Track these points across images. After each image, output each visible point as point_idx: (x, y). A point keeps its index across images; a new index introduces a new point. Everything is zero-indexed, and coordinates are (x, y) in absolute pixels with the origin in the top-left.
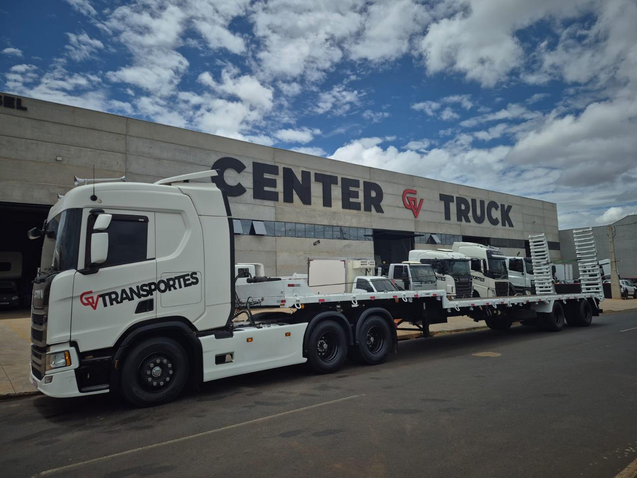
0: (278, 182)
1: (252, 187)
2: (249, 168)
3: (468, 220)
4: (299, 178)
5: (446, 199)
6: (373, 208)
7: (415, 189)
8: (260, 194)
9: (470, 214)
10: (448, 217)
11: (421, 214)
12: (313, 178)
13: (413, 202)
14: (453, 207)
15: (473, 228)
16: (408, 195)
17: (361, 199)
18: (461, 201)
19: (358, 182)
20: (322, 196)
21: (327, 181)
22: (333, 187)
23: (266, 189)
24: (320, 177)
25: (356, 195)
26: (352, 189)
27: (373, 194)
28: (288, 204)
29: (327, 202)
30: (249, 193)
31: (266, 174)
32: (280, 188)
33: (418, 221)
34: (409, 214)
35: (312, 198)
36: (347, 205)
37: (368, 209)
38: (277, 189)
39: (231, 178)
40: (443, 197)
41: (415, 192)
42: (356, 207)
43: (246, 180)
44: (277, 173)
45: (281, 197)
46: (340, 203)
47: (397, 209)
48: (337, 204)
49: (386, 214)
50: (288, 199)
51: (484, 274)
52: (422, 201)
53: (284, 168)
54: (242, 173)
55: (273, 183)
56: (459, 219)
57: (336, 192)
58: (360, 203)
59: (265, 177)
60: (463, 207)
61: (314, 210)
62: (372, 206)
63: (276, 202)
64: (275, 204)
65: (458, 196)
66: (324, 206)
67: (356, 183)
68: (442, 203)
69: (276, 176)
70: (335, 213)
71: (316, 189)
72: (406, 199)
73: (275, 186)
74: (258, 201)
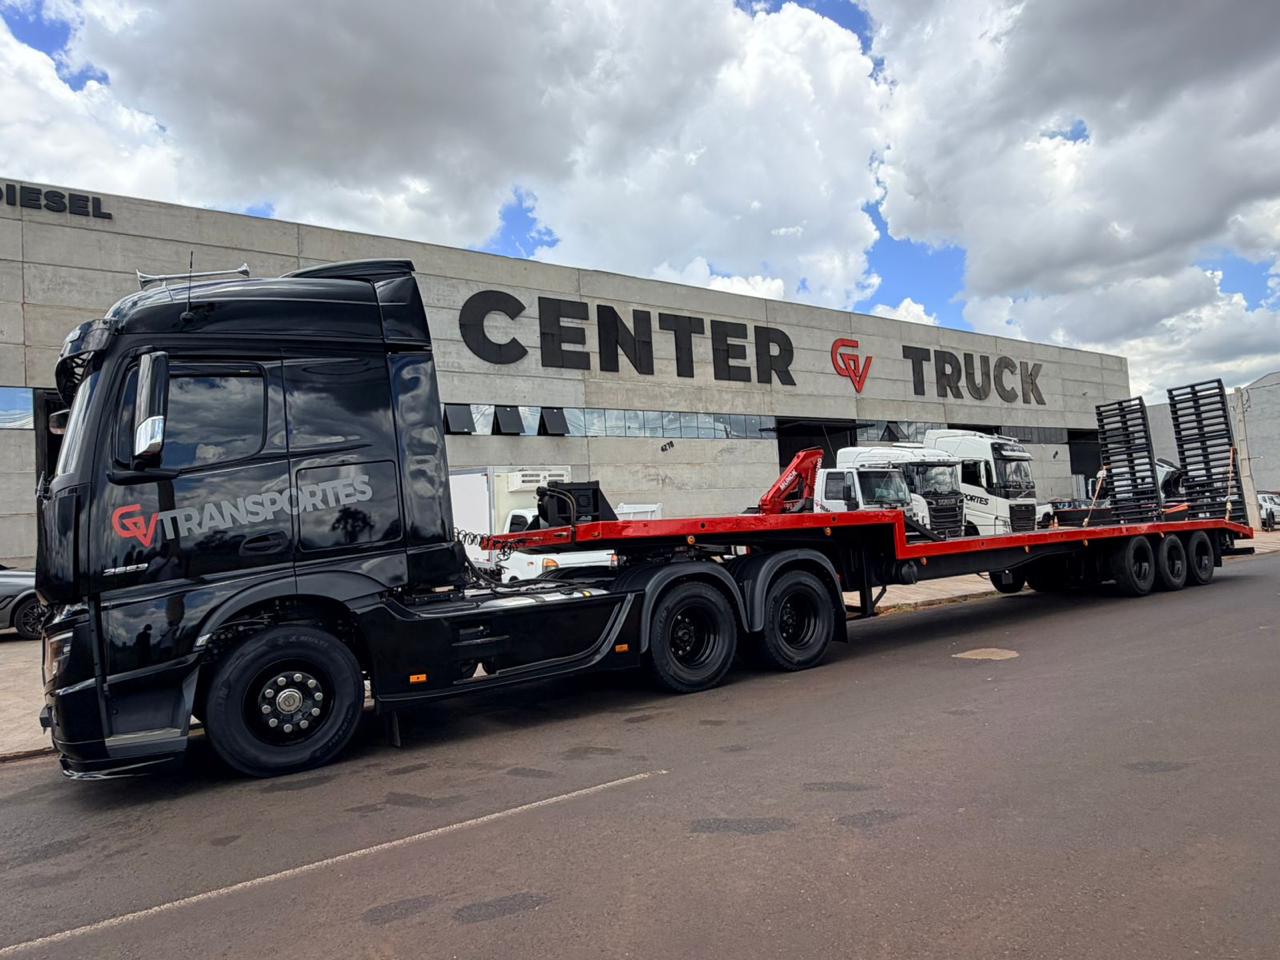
0: (587, 333)
1: (539, 345)
2: (532, 310)
3: (958, 395)
4: (630, 324)
5: (916, 356)
6: (775, 377)
7: (854, 338)
8: (553, 357)
9: (963, 383)
10: (919, 389)
11: (868, 383)
12: (655, 324)
13: (852, 363)
14: (929, 370)
15: (967, 408)
16: (842, 350)
17: (751, 360)
18: (943, 357)
19: (744, 327)
20: (675, 357)
21: (683, 328)
22: (695, 339)
23: (566, 347)
24: (667, 321)
25: (741, 353)
26: (731, 341)
27: (775, 350)
28: (608, 375)
29: (685, 368)
30: (534, 356)
31: (566, 319)
32: (592, 344)
33: (863, 398)
34: (846, 385)
35: (655, 361)
36: (723, 372)
37: (764, 378)
38: (587, 345)
39: (498, 328)
40: (908, 352)
41: (854, 345)
42: (743, 375)
43: (528, 331)
44: (586, 317)
45: (595, 361)
46: (711, 370)
47: (822, 378)
48: (704, 370)
49: (799, 389)
50: (609, 364)
51: (986, 490)
52: (868, 360)
53: (598, 306)
54: (518, 319)
55: (579, 336)
56: (942, 394)
57: (702, 348)
58: (749, 369)
59: (562, 324)
60: (948, 370)
61: (659, 385)
62: (773, 373)
63: (586, 372)
64: (583, 374)
65: (938, 349)
66: (679, 375)
67: (740, 330)
68: (909, 363)
69: (584, 321)
70: (700, 388)
71: (663, 345)
72: (839, 357)
73: (582, 341)
74: (552, 371)
